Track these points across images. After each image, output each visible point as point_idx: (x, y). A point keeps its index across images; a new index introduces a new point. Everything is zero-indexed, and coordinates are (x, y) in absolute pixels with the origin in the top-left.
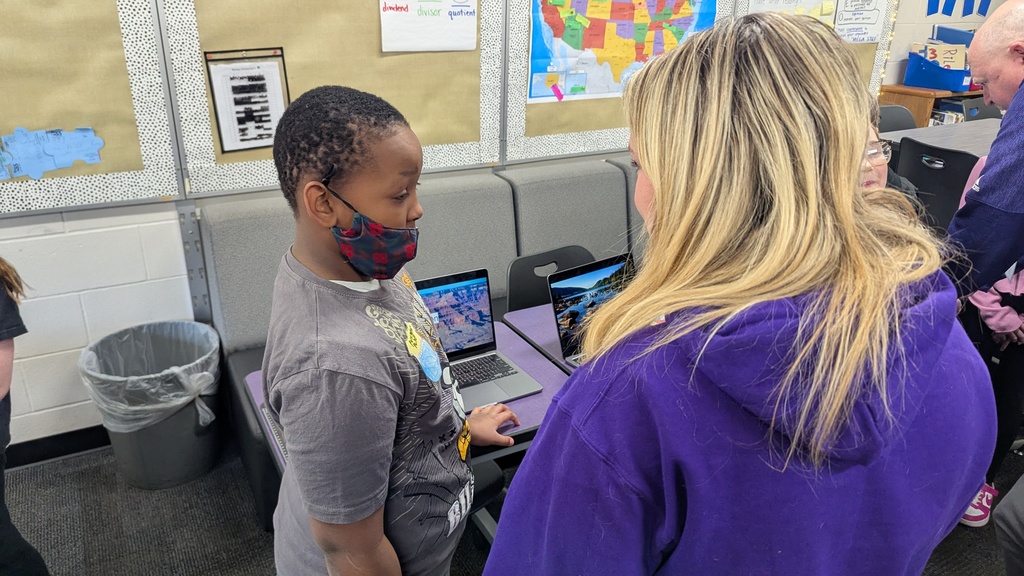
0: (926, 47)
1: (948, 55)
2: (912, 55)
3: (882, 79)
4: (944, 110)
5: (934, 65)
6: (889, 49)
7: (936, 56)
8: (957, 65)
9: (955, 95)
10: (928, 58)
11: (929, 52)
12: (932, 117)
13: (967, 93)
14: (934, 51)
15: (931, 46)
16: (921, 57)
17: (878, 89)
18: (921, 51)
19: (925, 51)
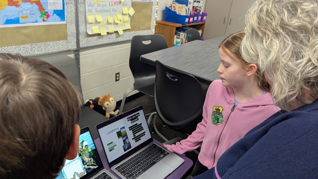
0: (171, 5)
1: (180, 9)
2: (167, 8)
3: (156, 18)
4: (180, 31)
5: (175, 13)
6: (157, 5)
7: (175, 9)
8: (183, 13)
9: (183, 26)
10: (172, 10)
11: (173, 7)
12: (176, 34)
13: (187, 25)
14: (174, 7)
15: (173, 5)
16: (170, 9)
17: (155, 22)
18: (170, 7)
19: (171, 7)
